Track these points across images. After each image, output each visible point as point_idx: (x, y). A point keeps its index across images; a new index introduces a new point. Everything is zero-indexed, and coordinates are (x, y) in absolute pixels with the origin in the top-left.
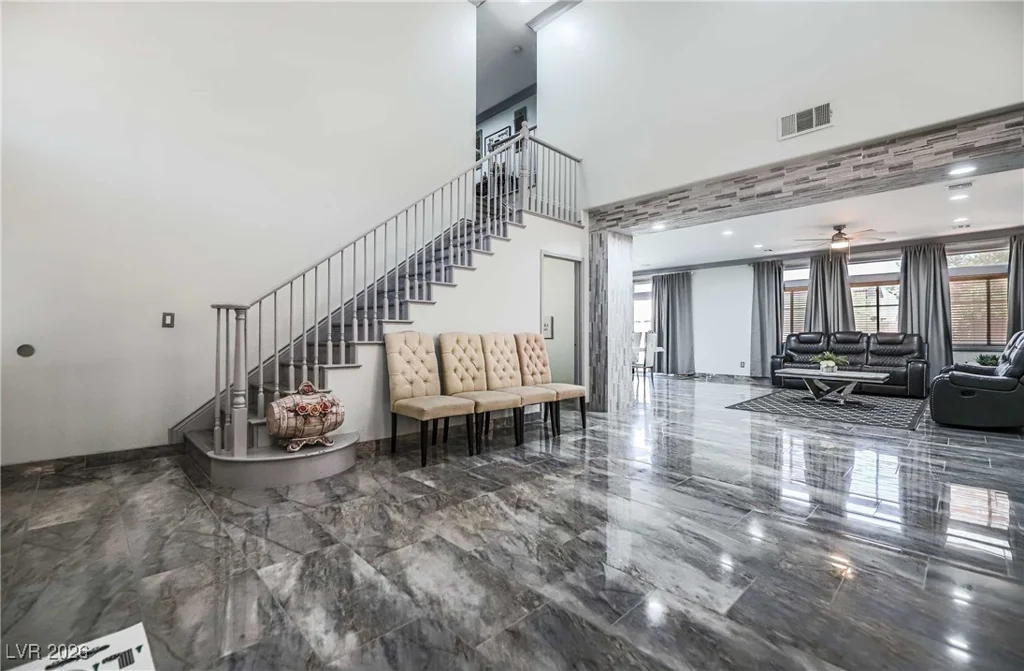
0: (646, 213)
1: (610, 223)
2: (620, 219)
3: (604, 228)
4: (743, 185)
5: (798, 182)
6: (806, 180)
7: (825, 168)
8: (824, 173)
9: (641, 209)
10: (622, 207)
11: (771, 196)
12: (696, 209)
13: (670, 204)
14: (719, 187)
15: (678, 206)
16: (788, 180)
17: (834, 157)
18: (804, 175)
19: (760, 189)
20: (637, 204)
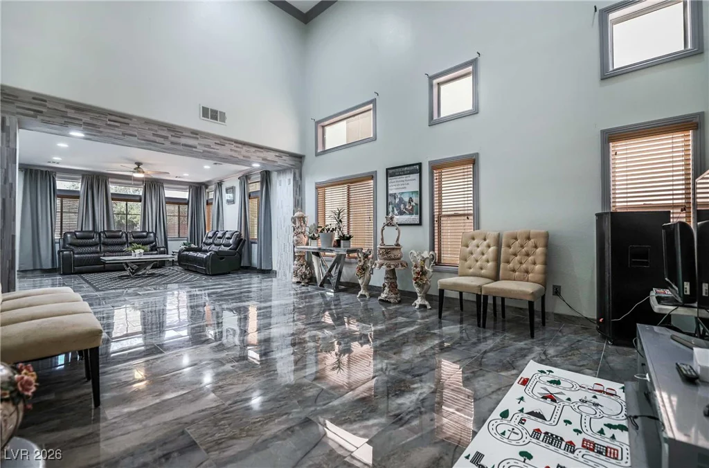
0: (81, 120)
1: (19, 110)
2: (41, 112)
3: (13, 114)
4: (173, 134)
5: (205, 146)
6: (209, 146)
7: (218, 144)
8: (218, 147)
9: (71, 113)
10: (45, 101)
11: (191, 148)
12: (136, 136)
13: (109, 122)
14: (156, 128)
15: (117, 127)
16: (201, 142)
17: (222, 140)
18: (209, 144)
19: (183, 141)
20: (67, 107)
